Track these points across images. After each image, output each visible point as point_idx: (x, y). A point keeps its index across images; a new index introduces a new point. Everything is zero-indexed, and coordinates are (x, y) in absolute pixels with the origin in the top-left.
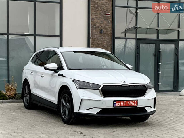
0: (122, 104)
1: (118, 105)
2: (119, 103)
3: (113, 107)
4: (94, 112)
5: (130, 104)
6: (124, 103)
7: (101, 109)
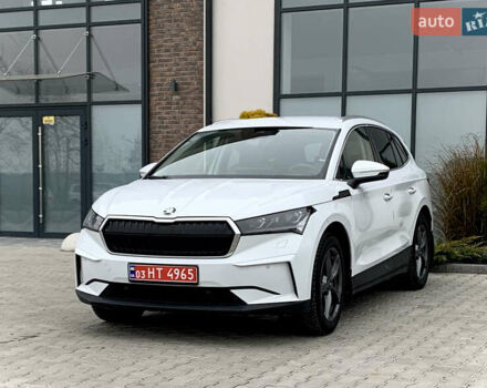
0: (151, 275)
1: (140, 276)
2: (143, 272)
3: (130, 281)
5: (175, 276)
6: (156, 272)
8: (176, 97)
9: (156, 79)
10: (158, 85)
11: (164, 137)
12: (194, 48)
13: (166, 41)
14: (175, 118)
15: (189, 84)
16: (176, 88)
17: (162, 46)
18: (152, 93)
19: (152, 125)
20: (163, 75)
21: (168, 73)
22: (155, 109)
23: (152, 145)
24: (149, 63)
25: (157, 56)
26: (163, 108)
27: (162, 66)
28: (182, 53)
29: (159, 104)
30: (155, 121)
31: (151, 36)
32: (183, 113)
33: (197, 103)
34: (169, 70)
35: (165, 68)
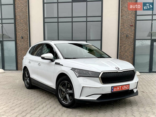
0: (118, 89)
1: (115, 90)
2: (116, 88)
3: (111, 92)
4: (95, 98)
5: (124, 88)
6: (120, 88)
7: (101, 95)
8: (22, 40)
9: (18, 36)
10: (18, 37)
11: (20, 48)
12: (26, 29)
13: (20, 28)
14: (22, 44)
15: (25, 37)
16: (22, 38)
17: (19, 29)
18: (17, 39)
19: (17, 46)
20: (19, 35)
21: (20, 35)
22: (18, 42)
23: (17, 50)
24: (16, 32)
25: (18, 31)
26: (20, 42)
27: (19, 33)
28: (23, 30)
29: (19, 41)
30: (18, 45)
31: (16, 27)
32: (24, 43)
33: (27, 41)
34: (21, 34)
35: (20, 33)
